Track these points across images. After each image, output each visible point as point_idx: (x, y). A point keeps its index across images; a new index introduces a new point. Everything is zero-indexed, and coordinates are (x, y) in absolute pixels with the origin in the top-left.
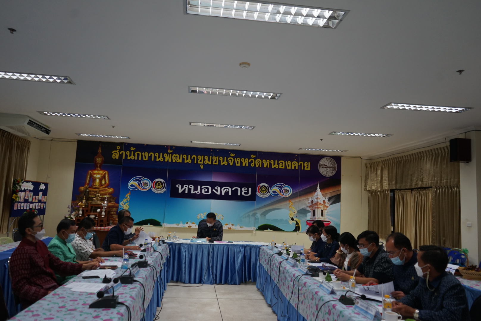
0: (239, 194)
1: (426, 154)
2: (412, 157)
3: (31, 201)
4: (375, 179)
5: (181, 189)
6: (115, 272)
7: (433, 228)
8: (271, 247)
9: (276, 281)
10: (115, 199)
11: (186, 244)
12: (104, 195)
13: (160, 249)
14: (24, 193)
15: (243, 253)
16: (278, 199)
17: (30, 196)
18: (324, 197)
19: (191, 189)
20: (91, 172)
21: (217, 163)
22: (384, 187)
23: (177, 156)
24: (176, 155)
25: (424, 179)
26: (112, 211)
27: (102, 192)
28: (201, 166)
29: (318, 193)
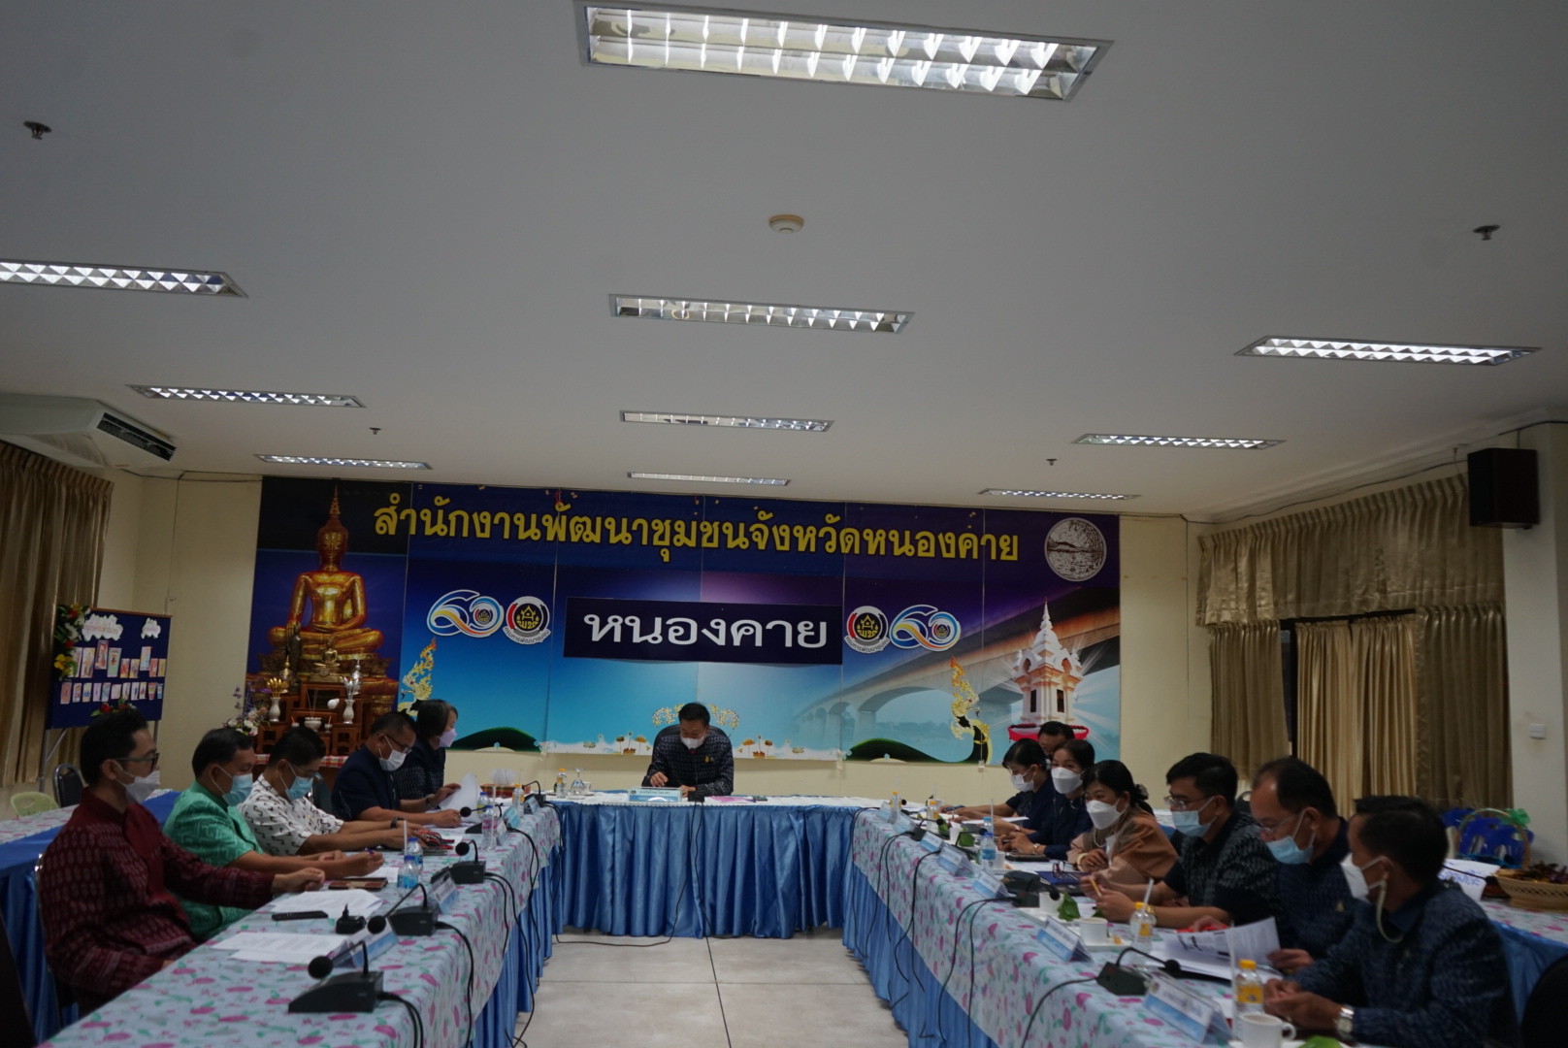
0: (789, 643)
1: (1394, 501)
2: (1348, 513)
3: (115, 675)
4: (1232, 588)
5: (601, 628)
6: (377, 899)
7: (1419, 744)
8: (889, 813)
9: (904, 924)
10: (385, 665)
11: (615, 807)
12: (352, 653)
13: (528, 824)
14: (94, 649)
15: (799, 833)
16: (916, 657)
17: (111, 659)
18: (1065, 650)
19: (632, 627)
20: (307, 577)
21: (715, 544)
22: (1261, 613)
23: (584, 524)
24: (581, 520)
25: (1388, 583)
26: (379, 705)
27: (343, 645)
28: (664, 553)
29: (1044, 635)
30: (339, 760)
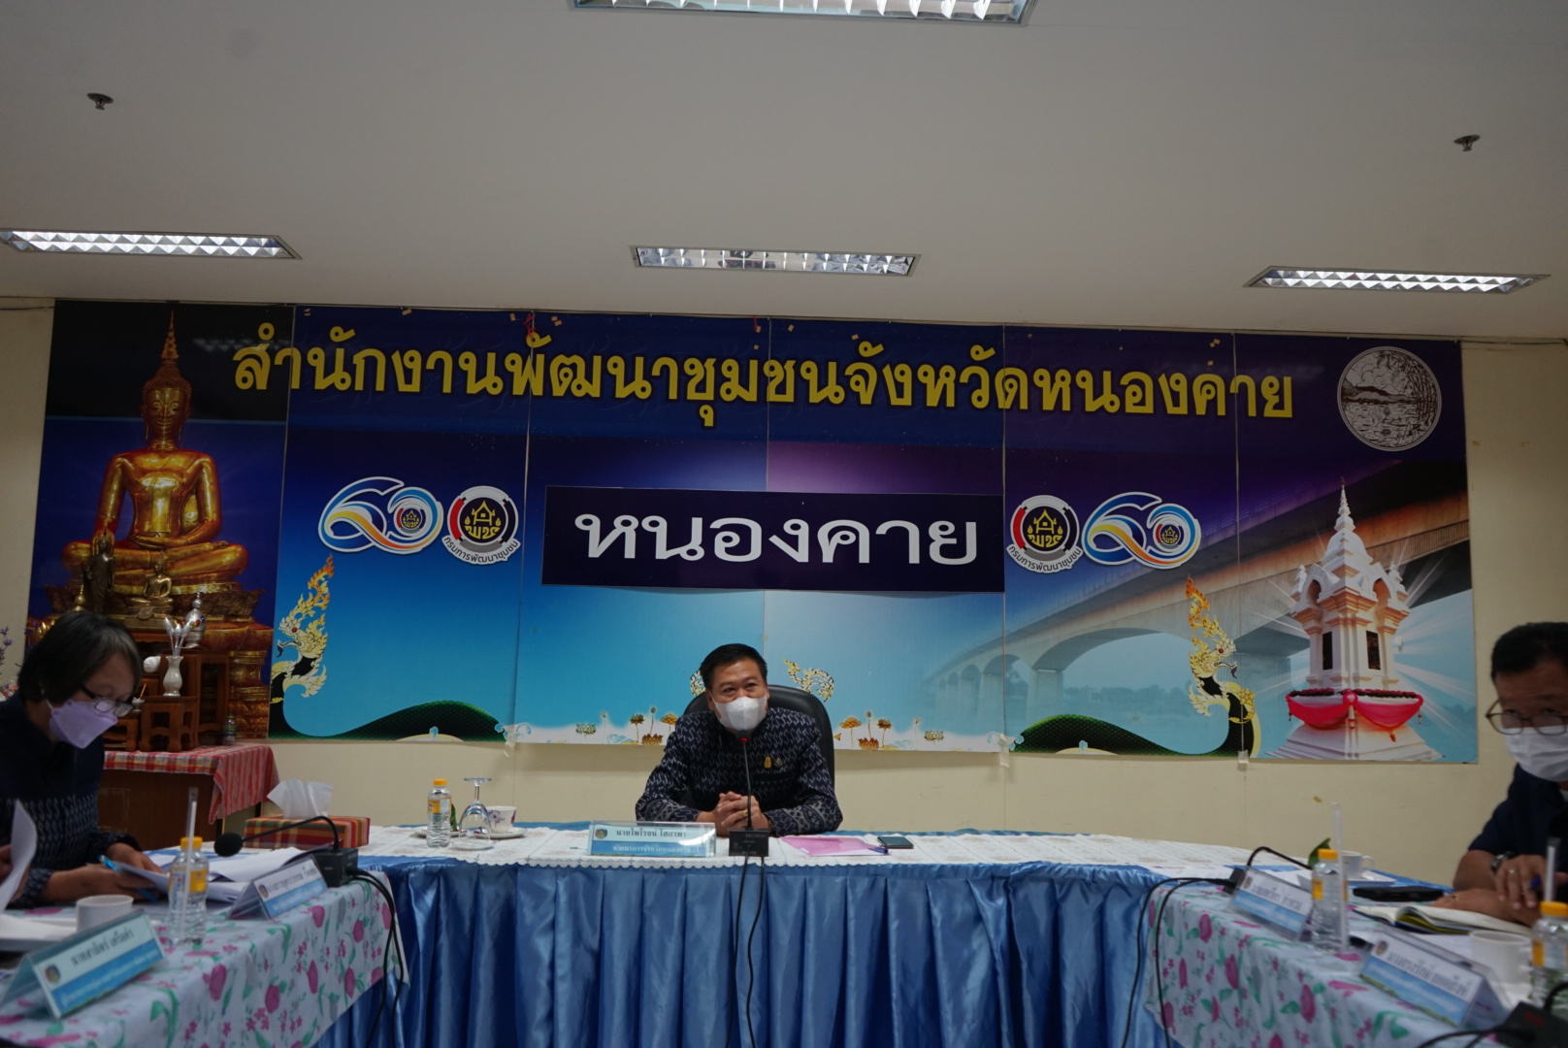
0: (914, 557)
5: (602, 537)
10: (251, 600)
11: (560, 871)
12: (197, 582)
15: (997, 931)
16: (1128, 579)
18: (1378, 564)
19: (654, 534)
20: (126, 461)
21: (789, 397)
23: (574, 367)
24: (568, 361)
26: (240, 666)
27: (182, 569)
28: (706, 412)
29: (1342, 540)
30: (148, 758)
